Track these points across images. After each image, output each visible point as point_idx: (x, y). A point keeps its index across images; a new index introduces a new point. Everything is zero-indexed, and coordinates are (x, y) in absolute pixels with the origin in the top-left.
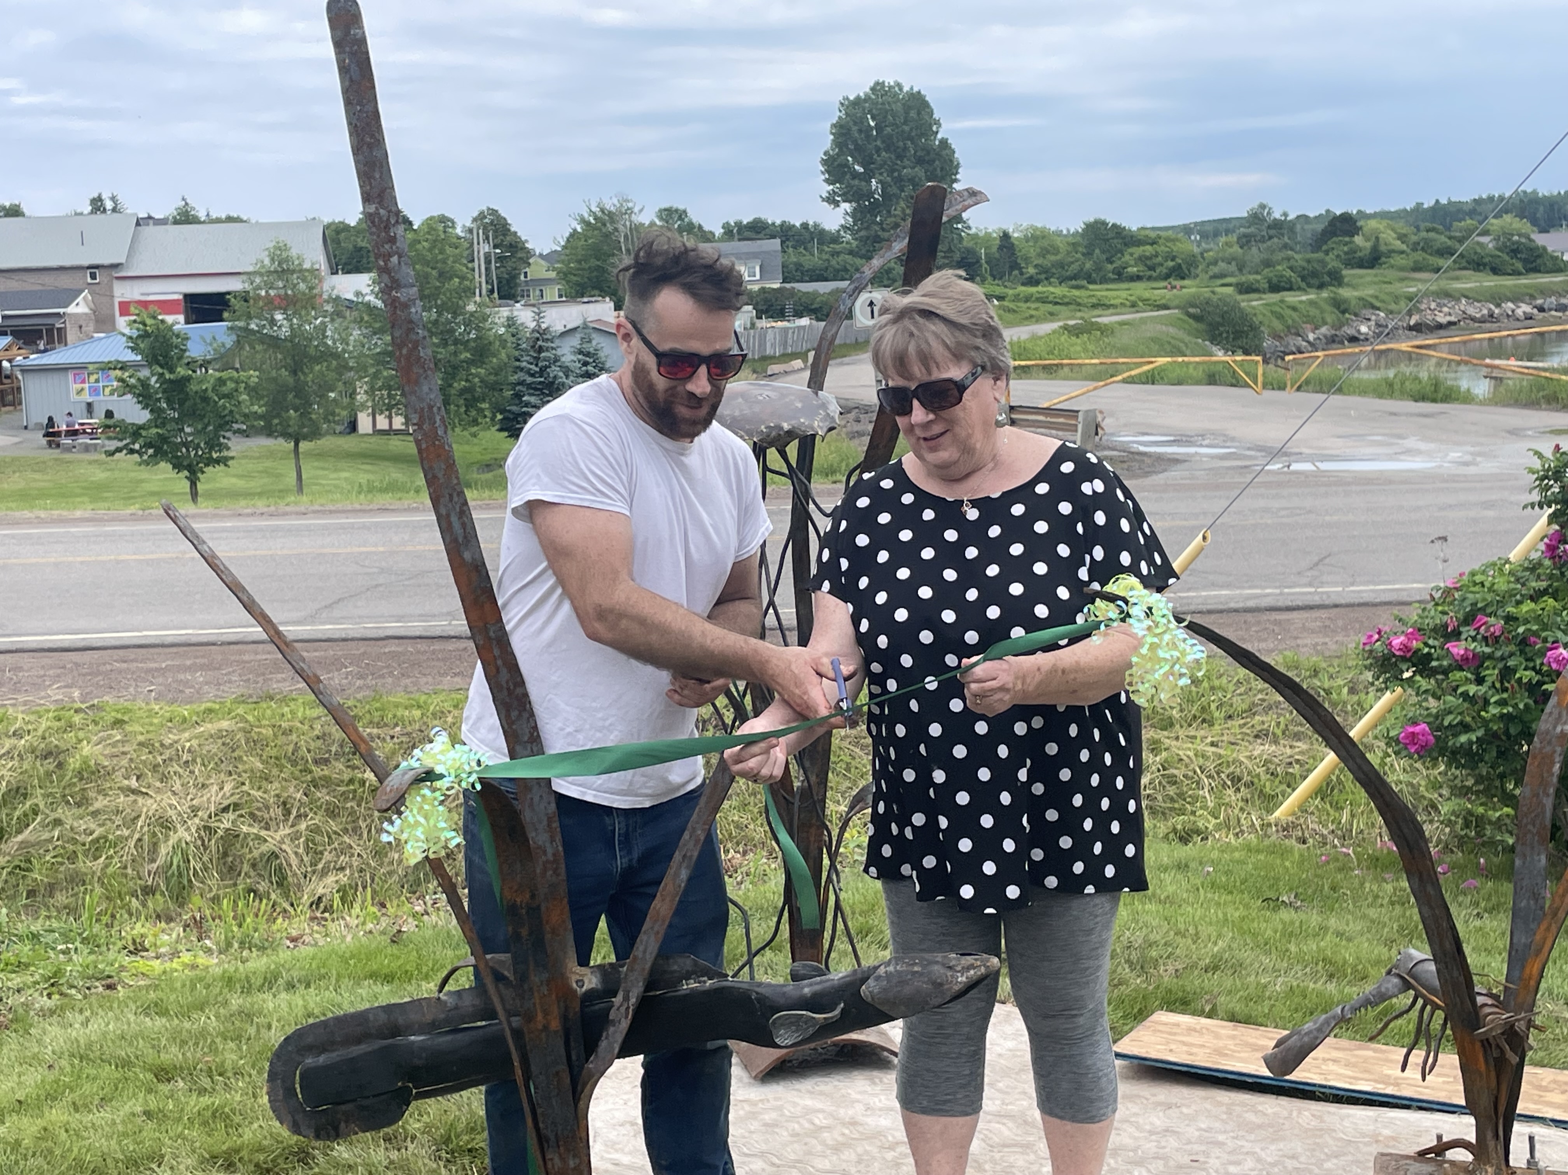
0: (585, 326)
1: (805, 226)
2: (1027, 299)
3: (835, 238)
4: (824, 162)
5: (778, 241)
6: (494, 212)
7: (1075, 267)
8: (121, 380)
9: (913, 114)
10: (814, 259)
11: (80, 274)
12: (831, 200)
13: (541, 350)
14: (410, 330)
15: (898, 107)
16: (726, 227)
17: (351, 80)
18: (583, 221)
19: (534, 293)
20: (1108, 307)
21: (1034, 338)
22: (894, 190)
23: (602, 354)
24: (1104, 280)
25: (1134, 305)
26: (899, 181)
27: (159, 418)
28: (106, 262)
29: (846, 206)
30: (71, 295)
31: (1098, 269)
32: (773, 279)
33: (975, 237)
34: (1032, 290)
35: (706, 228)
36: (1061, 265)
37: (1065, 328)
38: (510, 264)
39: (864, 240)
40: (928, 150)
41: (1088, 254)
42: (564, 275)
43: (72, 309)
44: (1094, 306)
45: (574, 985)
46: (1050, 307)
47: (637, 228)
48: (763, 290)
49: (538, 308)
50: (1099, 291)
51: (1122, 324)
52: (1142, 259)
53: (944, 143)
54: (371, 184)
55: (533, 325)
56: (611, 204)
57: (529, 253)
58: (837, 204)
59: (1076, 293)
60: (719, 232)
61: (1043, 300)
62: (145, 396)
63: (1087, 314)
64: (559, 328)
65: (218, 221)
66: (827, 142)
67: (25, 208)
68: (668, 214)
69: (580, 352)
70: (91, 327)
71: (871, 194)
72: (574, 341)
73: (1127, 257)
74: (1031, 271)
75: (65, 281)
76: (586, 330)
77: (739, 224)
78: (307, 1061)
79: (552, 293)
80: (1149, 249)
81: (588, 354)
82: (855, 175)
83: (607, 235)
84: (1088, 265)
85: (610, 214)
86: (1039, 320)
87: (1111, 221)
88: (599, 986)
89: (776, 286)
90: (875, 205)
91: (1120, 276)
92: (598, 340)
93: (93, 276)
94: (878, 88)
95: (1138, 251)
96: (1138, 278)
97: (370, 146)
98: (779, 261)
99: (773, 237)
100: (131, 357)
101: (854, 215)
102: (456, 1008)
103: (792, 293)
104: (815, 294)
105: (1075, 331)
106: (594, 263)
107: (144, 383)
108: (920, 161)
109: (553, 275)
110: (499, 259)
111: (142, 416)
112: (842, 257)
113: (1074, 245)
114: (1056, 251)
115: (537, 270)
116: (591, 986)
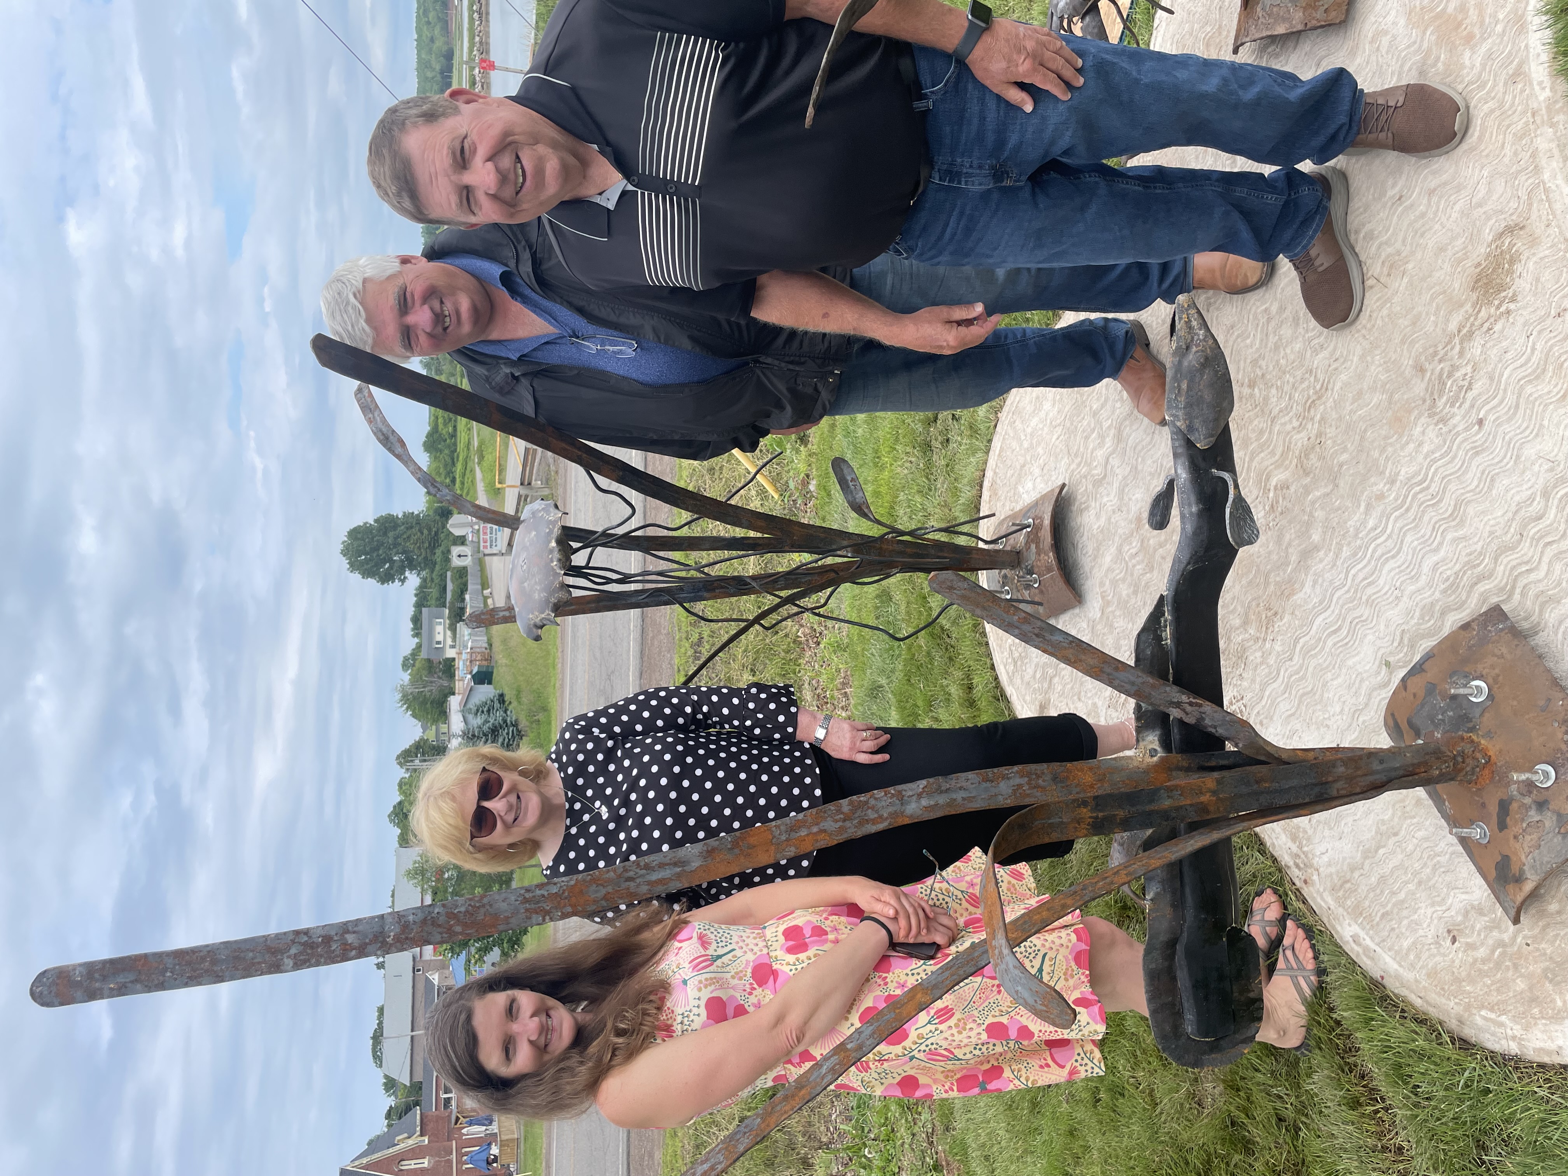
0: (462, 711)
1: (416, 595)
2: (463, 483)
3: (424, 580)
4: (383, 583)
5: (424, 609)
6: (398, 757)
7: (447, 458)
8: (476, 963)
9: (359, 536)
10: (434, 592)
11: (417, 978)
12: (403, 581)
13: (474, 736)
14: (434, 923)
15: (356, 544)
16: (413, 636)
17: (136, 981)
18: (407, 709)
19: (443, 738)
20: (469, 442)
21: (483, 480)
22: (400, 549)
23: (478, 703)
24: (455, 444)
25: (469, 429)
26: (396, 545)
27: (499, 943)
28: (411, 963)
29: (407, 573)
30: (428, 982)
31: (449, 447)
32: (443, 612)
33: (428, 509)
34: (458, 481)
35: (414, 646)
36: (446, 466)
37: (479, 463)
38: (427, 749)
39: (426, 565)
40: (379, 530)
41: (441, 451)
42: (435, 721)
43: (436, 982)
44: (468, 449)
45: (1155, 759)
46: (468, 472)
47: (413, 682)
48: (449, 618)
49: (450, 736)
50: (461, 447)
51: (478, 435)
52: (445, 424)
53: (376, 521)
54: (259, 963)
55: (460, 739)
56: (399, 696)
57: (422, 739)
58: (405, 578)
59: (461, 458)
60: (416, 640)
61: (464, 475)
62: (486, 950)
63: (472, 453)
64: (462, 725)
65: (393, 902)
66: (371, 582)
67: (380, 1004)
68: (405, 665)
69: (476, 714)
70: (447, 972)
71: (402, 561)
72: (470, 717)
73: (444, 432)
74: (448, 480)
75: (421, 986)
76: (465, 710)
77: (413, 629)
78: (1190, 1030)
79: (443, 728)
80: (440, 420)
81: (478, 711)
82: (391, 568)
83: (414, 698)
84: (447, 451)
85: (404, 696)
86: (474, 478)
87: (424, 439)
88: (1158, 733)
89: (447, 611)
90: (407, 558)
91: (453, 435)
92: (471, 705)
93: (419, 970)
94: (344, 553)
95: (441, 426)
96: (455, 427)
97: (214, 962)
98: (434, 609)
99: (421, 612)
100: (463, 955)
101: (411, 570)
102: (1162, 882)
103: (452, 603)
104: (453, 591)
105: (481, 458)
106: (429, 705)
107: (479, 950)
108: (385, 534)
109: (434, 727)
110: (423, 754)
111: (496, 952)
112: (434, 576)
113: (435, 458)
114: (438, 468)
115: (431, 735)
116: (1157, 743)
